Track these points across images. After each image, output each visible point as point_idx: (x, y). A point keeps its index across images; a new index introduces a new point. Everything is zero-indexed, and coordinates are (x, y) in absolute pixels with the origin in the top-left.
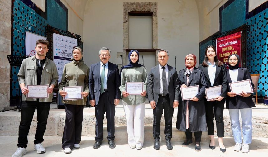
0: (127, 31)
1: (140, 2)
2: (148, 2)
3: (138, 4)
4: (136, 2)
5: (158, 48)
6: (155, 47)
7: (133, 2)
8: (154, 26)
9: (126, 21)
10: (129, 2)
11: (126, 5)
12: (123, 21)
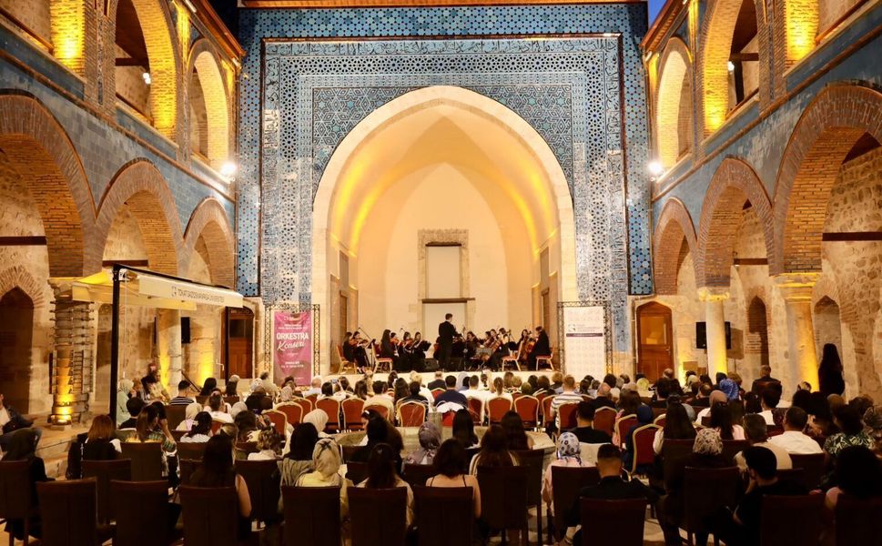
0: (425, 271)
1: (443, 228)
2: (454, 228)
3: (439, 232)
4: (437, 228)
5: (471, 297)
6: (465, 296)
7: (431, 229)
8: (464, 264)
9: (423, 257)
10: (426, 229)
11: (422, 234)
12: (417, 258)
